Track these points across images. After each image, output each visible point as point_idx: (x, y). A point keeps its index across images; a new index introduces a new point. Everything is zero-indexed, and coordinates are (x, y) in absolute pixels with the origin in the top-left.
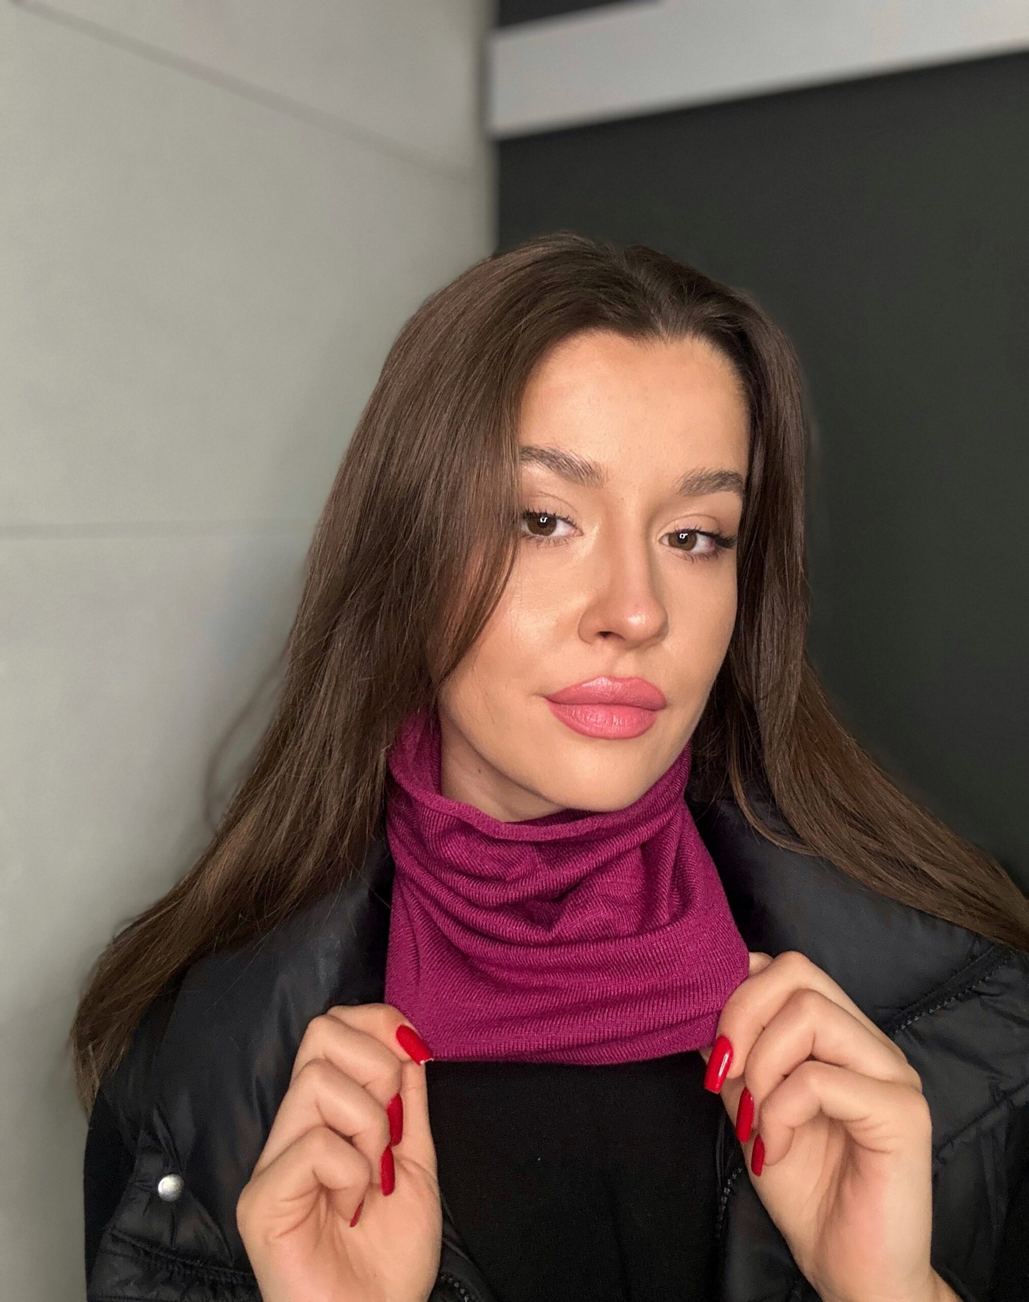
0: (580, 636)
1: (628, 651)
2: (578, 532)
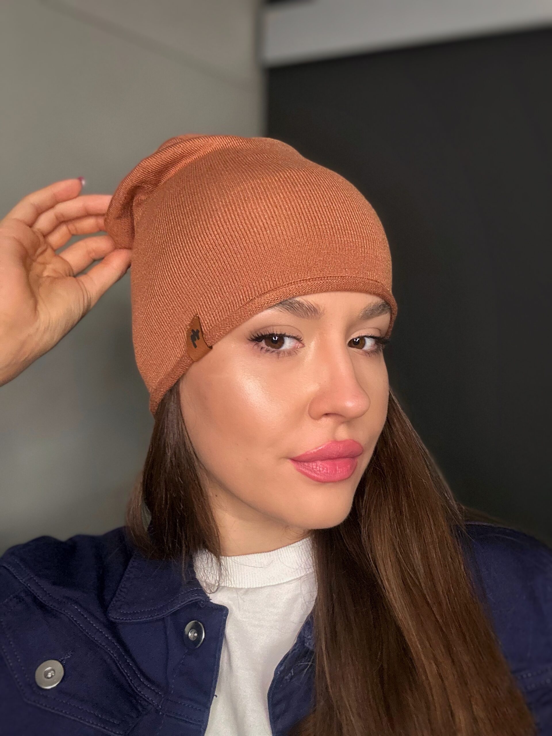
1: (343, 423)
2: (300, 345)
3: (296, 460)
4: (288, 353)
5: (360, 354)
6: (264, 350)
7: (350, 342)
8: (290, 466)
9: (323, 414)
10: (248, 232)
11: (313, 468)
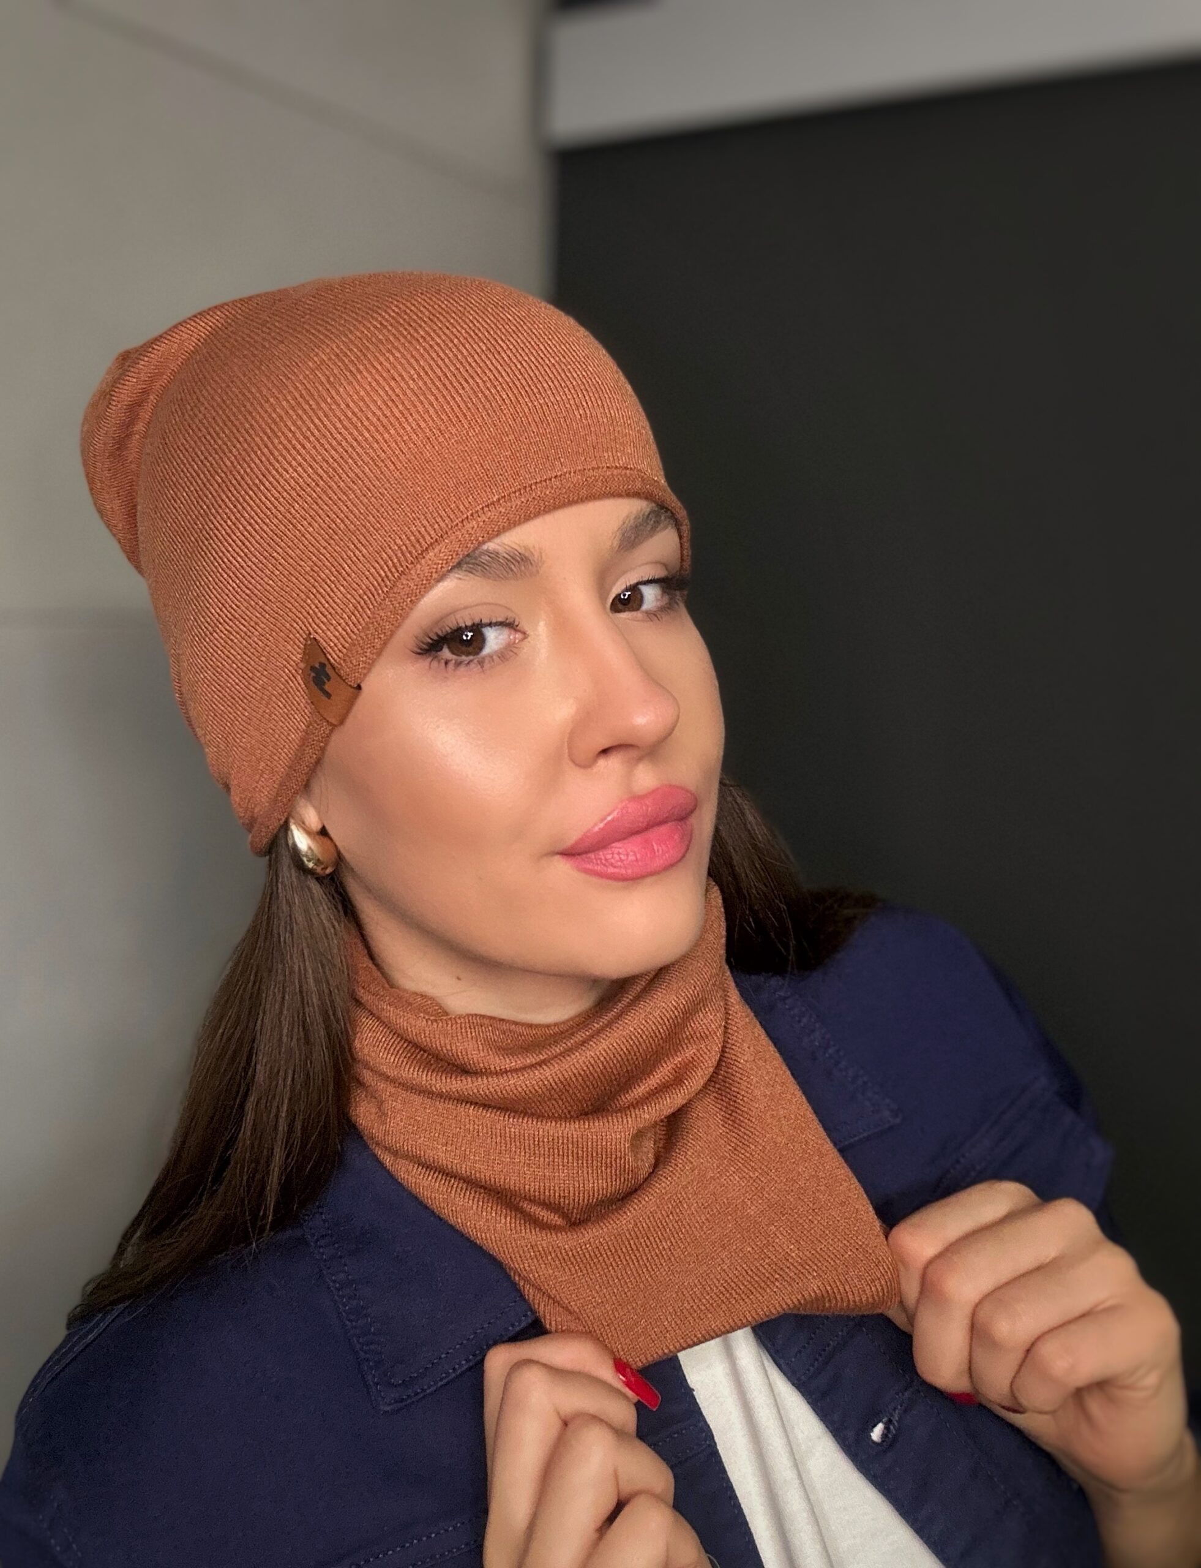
0: (573, 761)
1: (640, 759)
2: (519, 636)
3: (569, 853)
4: (499, 657)
5: (638, 621)
6: (451, 666)
7: (612, 604)
8: (562, 868)
9: (597, 753)
10: (355, 444)
11: (606, 860)
